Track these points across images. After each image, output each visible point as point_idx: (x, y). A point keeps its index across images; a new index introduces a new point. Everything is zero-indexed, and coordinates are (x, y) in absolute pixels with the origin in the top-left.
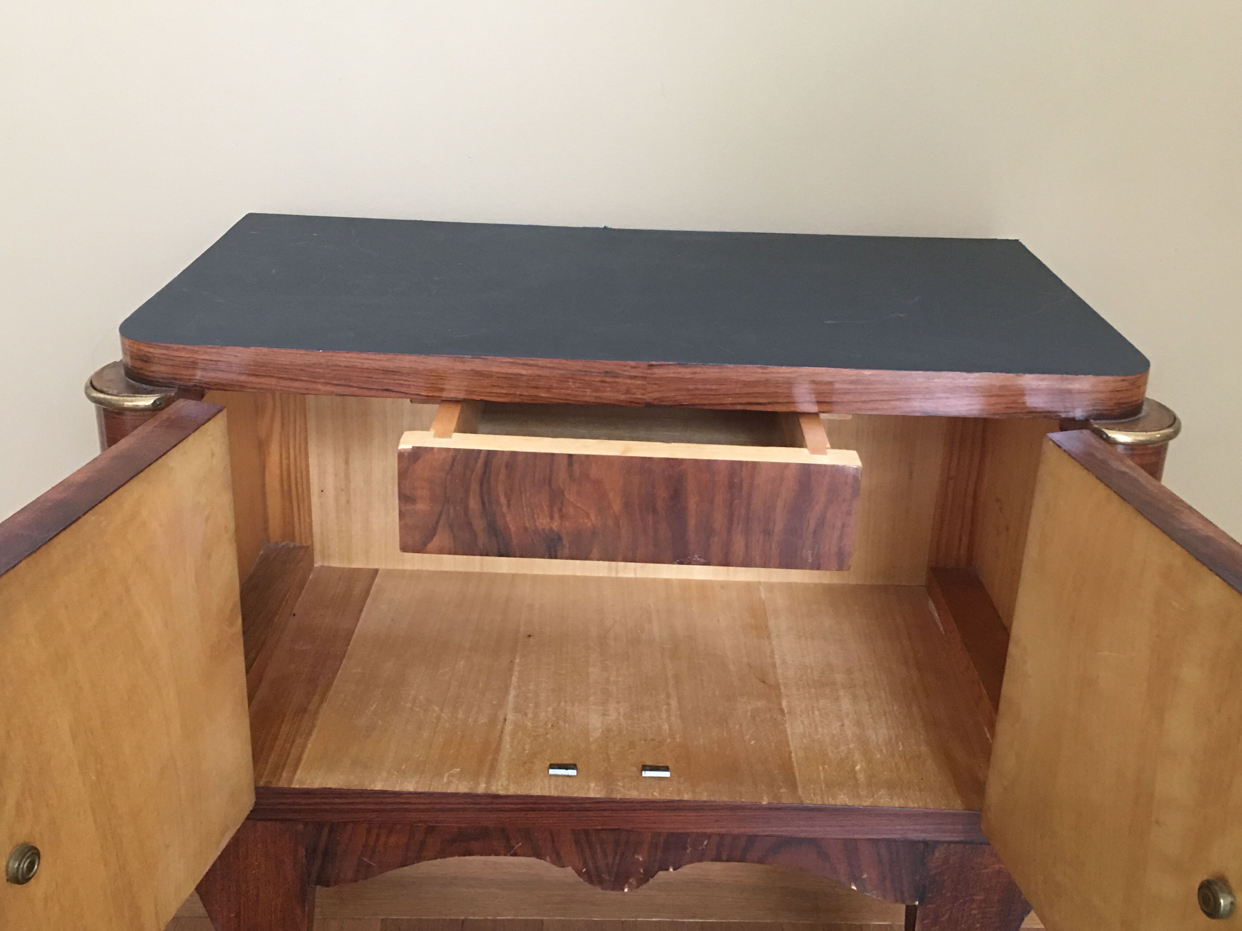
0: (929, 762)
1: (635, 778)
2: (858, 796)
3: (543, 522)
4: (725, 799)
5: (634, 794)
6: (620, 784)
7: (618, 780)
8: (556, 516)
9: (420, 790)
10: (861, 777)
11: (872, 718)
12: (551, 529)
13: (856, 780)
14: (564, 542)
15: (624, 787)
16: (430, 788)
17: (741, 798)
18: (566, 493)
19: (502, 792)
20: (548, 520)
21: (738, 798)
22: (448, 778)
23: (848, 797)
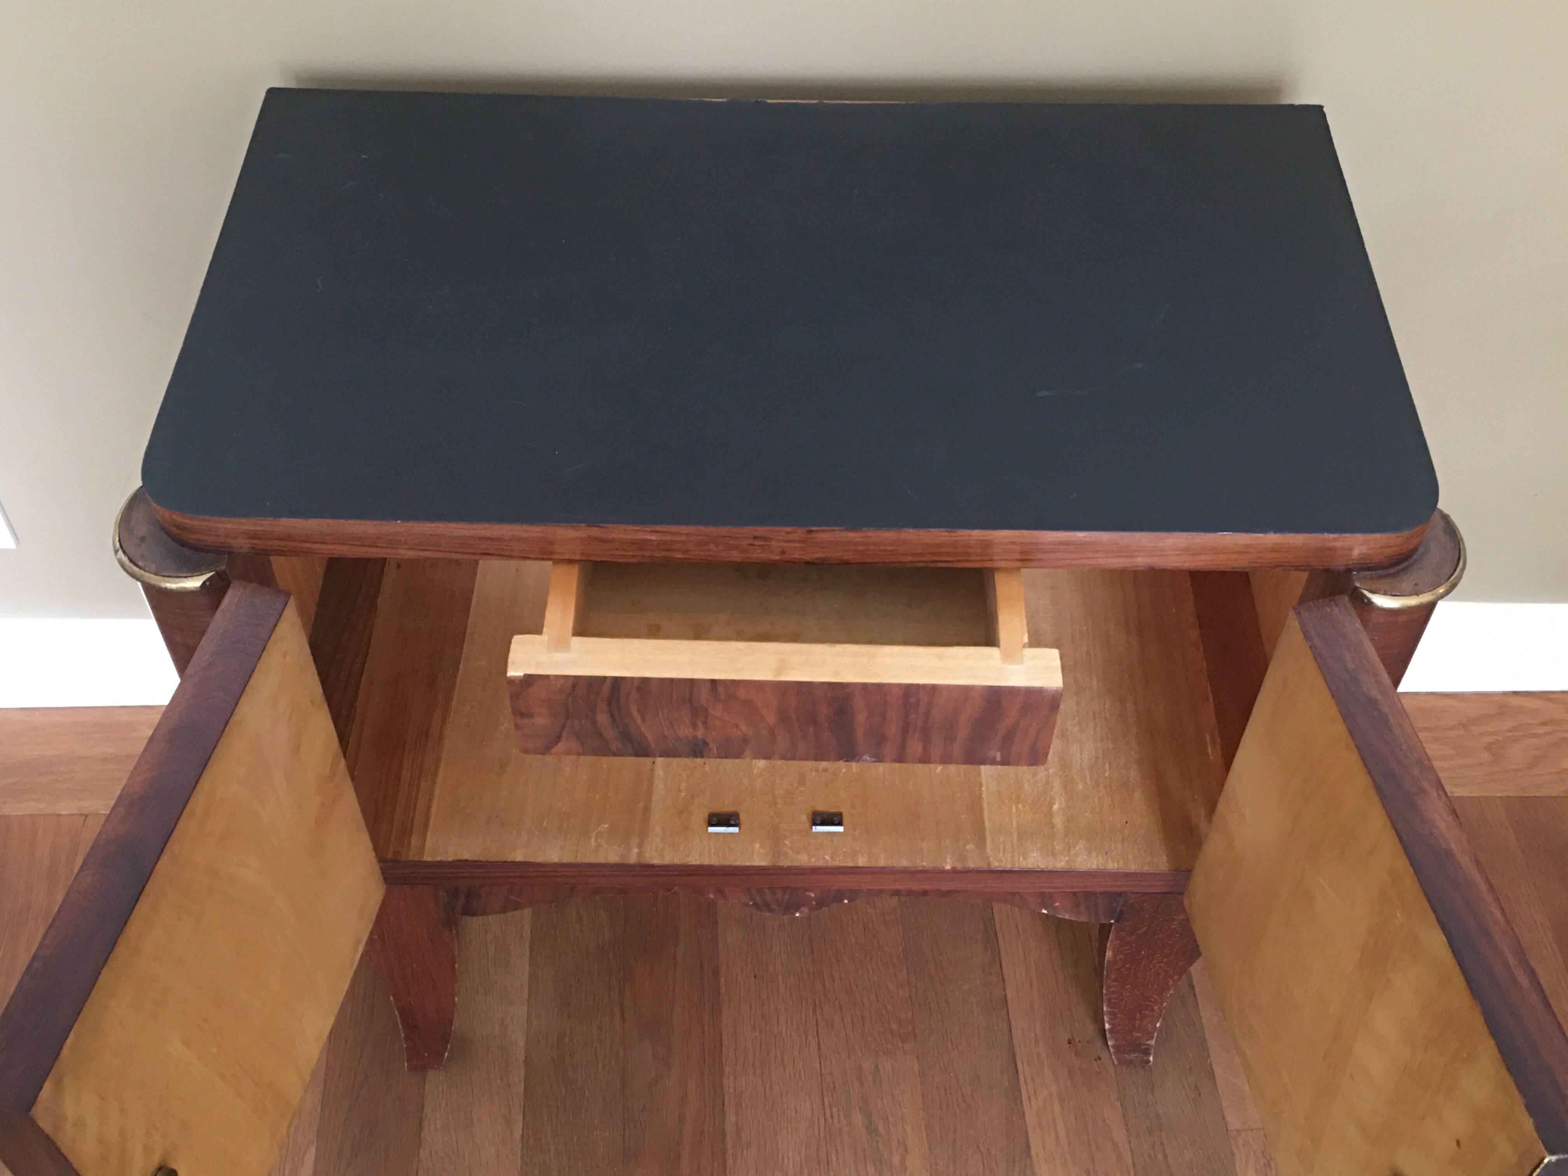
0: (1137, 795)
1: (805, 834)
2: (1053, 854)
3: (685, 731)
4: (904, 863)
5: (803, 860)
6: (787, 842)
7: (785, 837)
8: (700, 725)
9: (565, 861)
10: (1058, 821)
11: (1079, 723)
12: (695, 737)
13: (1052, 826)
14: (711, 745)
15: (792, 848)
16: (576, 857)
17: (922, 861)
18: (710, 710)
19: (656, 861)
20: (691, 730)
21: (918, 861)
22: (596, 840)
23: (1040, 856)
